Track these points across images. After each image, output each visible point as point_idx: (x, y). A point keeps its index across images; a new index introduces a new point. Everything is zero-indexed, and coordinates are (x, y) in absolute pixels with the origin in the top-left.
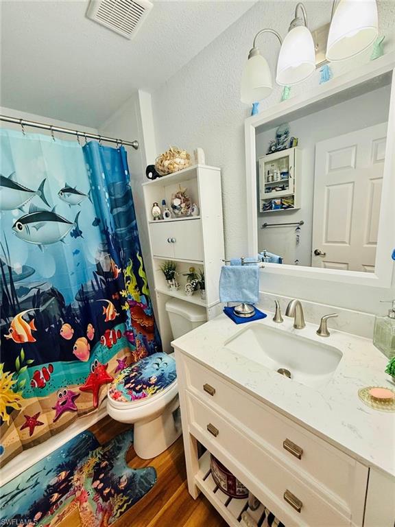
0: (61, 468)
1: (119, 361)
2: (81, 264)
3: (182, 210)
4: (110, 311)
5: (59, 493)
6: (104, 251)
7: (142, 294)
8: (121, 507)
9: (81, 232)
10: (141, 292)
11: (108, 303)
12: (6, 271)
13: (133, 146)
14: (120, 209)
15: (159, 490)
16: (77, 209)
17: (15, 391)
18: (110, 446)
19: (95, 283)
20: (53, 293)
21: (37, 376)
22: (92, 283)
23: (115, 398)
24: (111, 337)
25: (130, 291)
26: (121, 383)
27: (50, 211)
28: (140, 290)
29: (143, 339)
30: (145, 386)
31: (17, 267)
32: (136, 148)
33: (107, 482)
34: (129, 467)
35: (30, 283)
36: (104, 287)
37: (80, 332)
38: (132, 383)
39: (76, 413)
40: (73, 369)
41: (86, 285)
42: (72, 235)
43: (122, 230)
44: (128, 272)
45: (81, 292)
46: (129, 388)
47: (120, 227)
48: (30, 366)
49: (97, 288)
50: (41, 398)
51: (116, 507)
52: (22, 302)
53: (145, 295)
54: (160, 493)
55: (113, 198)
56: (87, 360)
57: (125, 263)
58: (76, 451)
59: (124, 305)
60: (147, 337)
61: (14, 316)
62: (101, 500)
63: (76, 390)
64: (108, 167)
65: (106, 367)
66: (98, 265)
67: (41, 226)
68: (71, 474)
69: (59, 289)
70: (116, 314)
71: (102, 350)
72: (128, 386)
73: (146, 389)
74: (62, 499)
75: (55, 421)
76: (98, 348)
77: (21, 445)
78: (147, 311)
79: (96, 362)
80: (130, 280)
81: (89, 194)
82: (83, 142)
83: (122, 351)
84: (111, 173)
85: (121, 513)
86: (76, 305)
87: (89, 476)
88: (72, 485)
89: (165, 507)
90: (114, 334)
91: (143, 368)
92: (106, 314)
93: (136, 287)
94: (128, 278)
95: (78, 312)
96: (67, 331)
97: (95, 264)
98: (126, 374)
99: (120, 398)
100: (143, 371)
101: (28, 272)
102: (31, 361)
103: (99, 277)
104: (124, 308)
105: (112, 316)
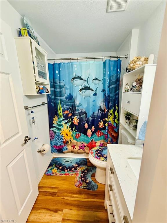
0: (77, 163)
1: (100, 143)
2: (94, 105)
3: (137, 88)
4: (101, 124)
5: (74, 169)
6: (103, 102)
7: (114, 122)
8: (84, 187)
9: (97, 94)
10: (114, 121)
11: (101, 121)
12: (75, 104)
13: (125, 57)
14: (113, 86)
15: (96, 194)
16: (97, 86)
17: (72, 136)
18: (89, 168)
19: (98, 113)
20: (85, 113)
21: (77, 135)
22: (97, 113)
23: (91, 153)
24: (100, 133)
25: (110, 119)
26: (95, 150)
27: (89, 86)
28: (114, 120)
29: (111, 140)
30: (101, 156)
31: (78, 103)
32: (127, 58)
33: (84, 176)
34: (91, 179)
35: (80, 108)
36: (101, 115)
37: (90, 127)
38: (98, 152)
39: (84, 151)
40: (86, 138)
41: (95, 113)
42: (94, 95)
43: (112, 95)
44: (111, 111)
45: (93, 115)
46: (96, 153)
47: (112, 93)
48: (76, 131)
49: (98, 115)
50: (77, 142)
51: (83, 185)
52: (77, 113)
53: (116, 123)
54: (96, 195)
55: (111, 81)
56: (90, 137)
57: (111, 108)
58: (81, 162)
59: (106, 124)
60: (113, 140)
61: (75, 116)
62: (81, 180)
63: (86, 145)
64: (112, 68)
65: (96, 143)
66: (100, 107)
67: (85, 91)
68: (78, 167)
69: (87, 112)
70: (103, 126)
71: (95, 136)
72: (96, 152)
73: (101, 157)
74: (74, 171)
75: (79, 150)
76: (94, 135)
77: (71, 151)
78: (116, 130)
79: (93, 140)
80: (111, 115)
81: (102, 80)
82: (104, 60)
83: (102, 140)
84: (112, 71)
85: (83, 188)
86: (90, 118)
87: (81, 171)
88: (77, 170)
89: (95, 200)
90: (101, 133)
91: (104, 149)
92: (99, 125)
93: (113, 119)
94: (111, 114)
95: (90, 121)
96: (86, 125)
97: (99, 106)
98: (98, 148)
99: (92, 154)
100: (104, 151)
101: (80, 105)
102: (76, 130)
103: (100, 111)
104: (105, 125)
105: (102, 126)
